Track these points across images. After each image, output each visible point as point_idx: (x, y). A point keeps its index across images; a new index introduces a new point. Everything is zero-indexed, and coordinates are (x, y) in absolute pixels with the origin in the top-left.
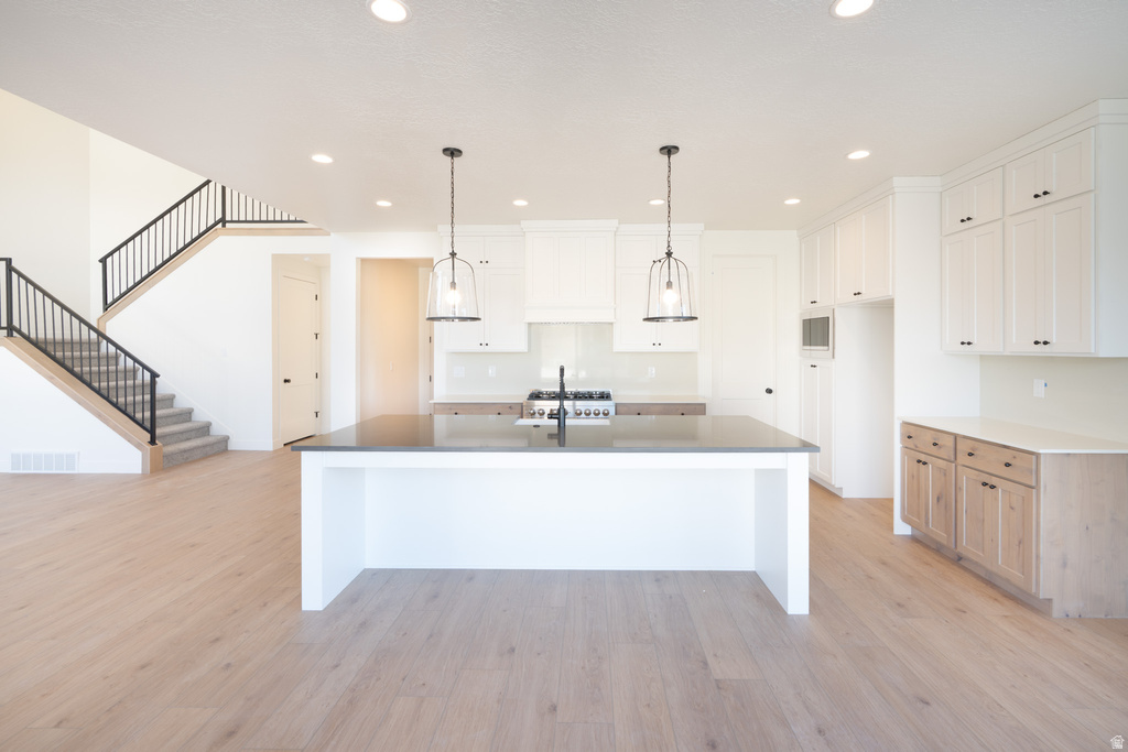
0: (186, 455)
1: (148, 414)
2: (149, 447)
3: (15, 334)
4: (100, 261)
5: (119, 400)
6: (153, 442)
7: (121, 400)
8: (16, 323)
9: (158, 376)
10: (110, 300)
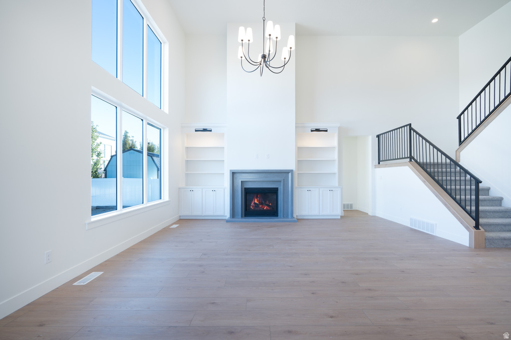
0: (506, 242)
1: (473, 208)
2: (474, 230)
3: (412, 160)
4: (457, 118)
5: (457, 197)
6: (477, 227)
7: (458, 197)
8: (413, 155)
9: (481, 182)
10: (463, 139)
